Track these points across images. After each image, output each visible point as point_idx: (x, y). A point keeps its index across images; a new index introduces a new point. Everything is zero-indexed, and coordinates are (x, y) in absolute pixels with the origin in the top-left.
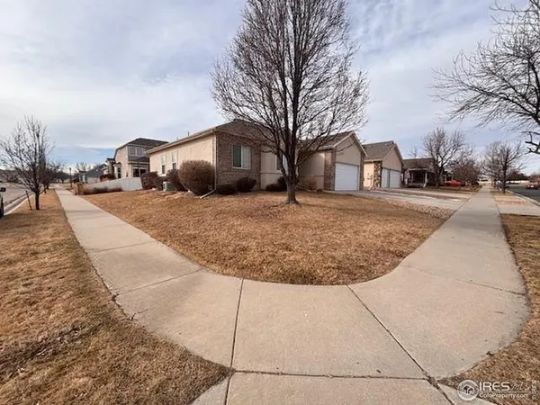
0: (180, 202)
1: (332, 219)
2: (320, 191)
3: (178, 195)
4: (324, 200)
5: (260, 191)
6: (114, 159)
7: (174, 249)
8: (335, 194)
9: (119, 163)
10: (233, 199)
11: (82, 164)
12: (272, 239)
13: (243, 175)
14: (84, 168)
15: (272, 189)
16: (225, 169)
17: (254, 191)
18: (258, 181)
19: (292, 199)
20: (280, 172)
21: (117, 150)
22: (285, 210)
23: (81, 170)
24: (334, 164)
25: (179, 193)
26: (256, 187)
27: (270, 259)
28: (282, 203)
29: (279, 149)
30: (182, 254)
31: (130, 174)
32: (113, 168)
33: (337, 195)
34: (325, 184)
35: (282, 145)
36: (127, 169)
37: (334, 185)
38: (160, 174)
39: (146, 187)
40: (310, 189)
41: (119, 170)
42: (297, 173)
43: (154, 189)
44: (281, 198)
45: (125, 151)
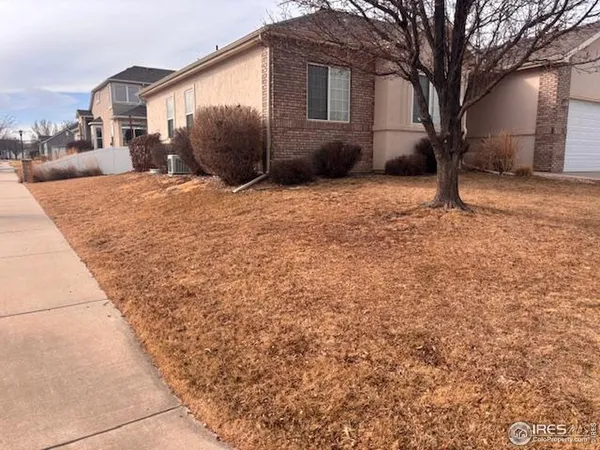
0: (189, 202)
1: (563, 256)
2: (522, 174)
3: (193, 184)
4: (537, 198)
5: (372, 174)
6: (90, 112)
7: (133, 327)
8: (567, 182)
9: (99, 119)
10: (304, 195)
11: (43, 123)
12: (385, 317)
13: (330, 137)
14: (47, 130)
15: (400, 170)
16: (289, 124)
17: (354, 176)
18: (365, 150)
19: (450, 195)
20: (421, 126)
21: (95, 92)
22: (430, 226)
23: (42, 133)
24: (563, 102)
25: (196, 180)
26: (360, 165)
27: (371, 393)
28: (421, 205)
29: (416, 64)
30: (143, 345)
31: (117, 141)
32: (89, 127)
33: (573, 185)
34: (537, 155)
35: (427, 55)
36: (112, 131)
37: (561, 158)
38: (165, 139)
39: (141, 166)
40: (497, 167)
41: (99, 134)
42: (464, 128)
43: (152, 171)
44: (424, 192)
45: (107, 94)
